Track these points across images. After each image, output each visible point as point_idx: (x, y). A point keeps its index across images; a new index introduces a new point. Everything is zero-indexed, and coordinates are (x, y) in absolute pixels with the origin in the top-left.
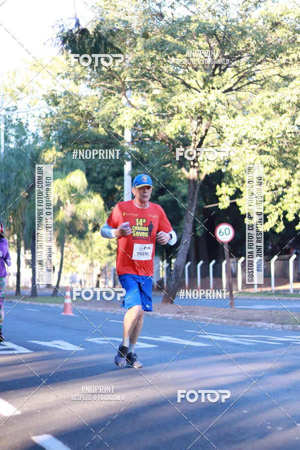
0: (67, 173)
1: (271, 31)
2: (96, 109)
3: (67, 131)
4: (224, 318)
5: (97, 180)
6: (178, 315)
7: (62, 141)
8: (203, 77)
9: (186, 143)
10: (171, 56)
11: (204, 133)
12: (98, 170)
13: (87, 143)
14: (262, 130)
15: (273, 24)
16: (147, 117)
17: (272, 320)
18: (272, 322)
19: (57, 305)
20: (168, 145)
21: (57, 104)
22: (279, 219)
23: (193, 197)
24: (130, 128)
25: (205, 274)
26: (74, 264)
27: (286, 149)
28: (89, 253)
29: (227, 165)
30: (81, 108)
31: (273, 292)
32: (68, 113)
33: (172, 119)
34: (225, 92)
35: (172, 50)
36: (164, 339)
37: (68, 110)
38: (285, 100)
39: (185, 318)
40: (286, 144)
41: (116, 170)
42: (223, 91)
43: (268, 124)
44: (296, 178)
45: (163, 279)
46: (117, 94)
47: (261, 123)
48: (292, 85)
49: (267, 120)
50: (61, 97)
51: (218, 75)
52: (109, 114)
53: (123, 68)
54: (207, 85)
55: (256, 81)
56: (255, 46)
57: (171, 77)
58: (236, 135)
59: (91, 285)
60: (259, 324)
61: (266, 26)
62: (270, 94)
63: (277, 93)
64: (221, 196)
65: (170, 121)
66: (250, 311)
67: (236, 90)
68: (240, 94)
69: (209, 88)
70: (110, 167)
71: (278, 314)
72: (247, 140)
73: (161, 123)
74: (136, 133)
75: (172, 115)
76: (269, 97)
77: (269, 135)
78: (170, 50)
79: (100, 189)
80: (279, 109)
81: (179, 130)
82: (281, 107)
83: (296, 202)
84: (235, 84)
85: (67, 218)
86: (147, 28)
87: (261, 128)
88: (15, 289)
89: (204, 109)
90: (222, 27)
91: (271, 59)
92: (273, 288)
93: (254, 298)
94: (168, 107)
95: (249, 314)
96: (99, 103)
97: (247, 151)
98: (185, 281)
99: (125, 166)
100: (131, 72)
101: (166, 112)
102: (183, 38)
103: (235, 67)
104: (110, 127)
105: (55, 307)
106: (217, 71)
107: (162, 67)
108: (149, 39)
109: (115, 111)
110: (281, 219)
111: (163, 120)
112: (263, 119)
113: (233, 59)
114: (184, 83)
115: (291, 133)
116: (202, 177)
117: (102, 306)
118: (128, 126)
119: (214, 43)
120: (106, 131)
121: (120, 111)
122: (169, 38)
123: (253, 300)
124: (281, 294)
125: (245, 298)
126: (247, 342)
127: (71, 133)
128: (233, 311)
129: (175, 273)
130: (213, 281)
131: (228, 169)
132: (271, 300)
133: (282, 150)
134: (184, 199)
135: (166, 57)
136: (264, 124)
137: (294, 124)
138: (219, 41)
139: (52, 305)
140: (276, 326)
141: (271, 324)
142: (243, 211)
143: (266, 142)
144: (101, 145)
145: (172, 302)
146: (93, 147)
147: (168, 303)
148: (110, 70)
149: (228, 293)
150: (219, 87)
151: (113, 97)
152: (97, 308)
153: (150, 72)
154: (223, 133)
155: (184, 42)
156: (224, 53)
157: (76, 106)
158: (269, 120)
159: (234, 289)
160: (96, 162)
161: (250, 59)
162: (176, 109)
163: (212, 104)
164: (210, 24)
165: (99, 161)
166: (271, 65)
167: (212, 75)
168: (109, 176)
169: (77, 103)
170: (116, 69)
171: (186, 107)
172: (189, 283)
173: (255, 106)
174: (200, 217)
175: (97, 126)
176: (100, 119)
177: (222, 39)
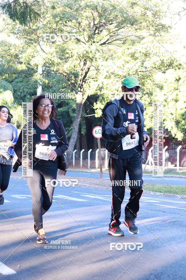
0: (1, 92)
1: (131, 8)
2: (20, 52)
3: (2, 66)
4: (96, 185)
5: (20, 97)
8: (88, 35)
9: (76, 76)
10: (69, 21)
11: (87, 70)
12: (21, 91)
13: (15, 73)
14: (123, 69)
15: (132, 3)
16: (52, 59)
20: (65, 77)
23: (80, 109)
24: (42, 66)
25: (85, 158)
29: (101, 91)
30: (11, 51)
33: (68, 60)
34: (101, 45)
36: (59, 196)
37: (3, 53)
38: (138, 51)
41: (32, 91)
42: (100, 44)
43: (127, 66)
44: (143, 100)
46: (34, 44)
47: (123, 65)
48: (142, 42)
49: (127, 63)
51: (97, 34)
52: (29, 56)
53: (39, 27)
54: (91, 40)
56: (121, 16)
58: (107, 72)
61: (128, 5)
62: (129, 47)
63: (133, 47)
64: (96, 109)
65: (67, 62)
67: (108, 44)
68: (110, 47)
69: (92, 42)
70: (29, 89)
72: (114, 75)
73: (61, 63)
74: (45, 69)
75: (68, 58)
76: (128, 49)
77: (128, 73)
80: (134, 56)
81: (72, 67)
82: (135, 56)
84: (107, 41)
86: (54, 3)
87: (123, 68)
89: (88, 55)
91: (130, 26)
94: (66, 53)
96: (23, 48)
97: (114, 82)
98: (73, 161)
99: (38, 89)
100: (43, 30)
101: (64, 56)
102: (76, 10)
103: (107, 29)
104: (29, 64)
106: (97, 31)
107: (62, 27)
108: (56, 10)
109: (33, 54)
111: (62, 61)
112: (124, 63)
113: (107, 24)
115: (140, 71)
116: (85, 97)
118: (40, 64)
119: (96, 14)
120: (27, 67)
121: (36, 54)
122: (68, 10)
127: (5, 67)
128: (102, 181)
129: (67, 156)
130: (90, 162)
131: (102, 93)
134: (74, 111)
135: (66, 22)
136: (124, 65)
137: (143, 66)
138: (98, 12)
140: (128, 190)
144: (23, 75)
145: (64, 175)
146: (18, 76)
147: (62, 175)
148: (30, 28)
149: (99, 170)
150: (97, 42)
151: (32, 45)
152: (18, 177)
153: (55, 31)
154: (99, 70)
155: (77, 13)
156: (102, 20)
157: (8, 50)
158: (128, 63)
159: (103, 167)
160: (20, 86)
161: (117, 25)
162: (70, 54)
163: (93, 52)
164: (94, 2)
165: (22, 86)
166: (130, 29)
167: (94, 34)
168: (27, 95)
169: (9, 48)
170: (34, 27)
171: (77, 53)
172: (75, 163)
173: (120, 54)
174: (84, 122)
175: (21, 63)
176: (23, 59)
177: (100, 11)
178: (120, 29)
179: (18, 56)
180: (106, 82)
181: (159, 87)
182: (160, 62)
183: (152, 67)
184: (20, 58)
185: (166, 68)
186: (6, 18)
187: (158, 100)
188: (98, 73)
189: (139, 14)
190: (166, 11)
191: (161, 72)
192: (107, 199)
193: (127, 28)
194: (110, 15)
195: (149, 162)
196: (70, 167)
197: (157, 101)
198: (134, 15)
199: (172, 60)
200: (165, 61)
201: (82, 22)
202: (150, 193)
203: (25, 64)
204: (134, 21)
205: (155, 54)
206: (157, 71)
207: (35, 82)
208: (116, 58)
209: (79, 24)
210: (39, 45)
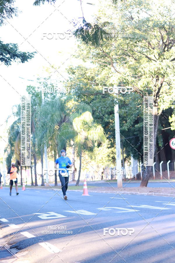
0: (81, 114)
2: (96, 75)
3: (80, 89)
5: (98, 117)
6: (150, 193)
7: (77, 95)
8: (158, 53)
9: (150, 92)
10: (139, 42)
11: (160, 86)
12: (99, 110)
13: (92, 95)
16: (127, 78)
19: (79, 190)
20: (139, 94)
21: (74, 73)
24: (117, 85)
25: (164, 169)
26: (87, 167)
28: (96, 160)
29: (174, 104)
30: (88, 75)
32: (80, 78)
33: (141, 78)
34: (172, 61)
35: (139, 38)
36: (143, 206)
37: (80, 77)
39: (155, 195)
41: (110, 110)
45: (140, 173)
46: (108, 66)
50: (75, 69)
51: (167, 51)
52: (104, 78)
53: (111, 50)
54: (161, 57)
57: (139, 54)
59: (98, 178)
64: (172, 122)
65: (140, 80)
69: (162, 59)
70: (106, 108)
73: (135, 81)
75: (141, 76)
78: (138, 38)
79: (101, 122)
81: (145, 84)
85: (82, 140)
86: (124, 26)
88: (54, 182)
89: (160, 72)
90: (168, 23)
94: (138, 72)
96: (98, 71)
98: (153, 173)
99: (115, 107)
100: (116, 52)
101: (137, 75)
102: (145, 31)
104: (105, 85)
105: (78, 192)
106: (166, 49)
107: (134, 48)
109: (107, 75)
111: (135, 79)
114: (147, 57)
116: (160, 112)
117: (105, 190)
118: (116, 84)
119: (164, 33)
121: (110, 75)
122: (137, 31)
127: (83, 90)
129: (147, 169)
130: (170, 173)
135: (136, 43)
138: (166, 31)
139: (76, 191)
144: (100, 96)
145: (146, 186)
146: (96, 98)
147: (144, 186)
148: (104, 52)
150: (167, 58)
151: (106, 68)
152: (102, 191)
153: (127, 52)
154: (171, 85)
155: (146, 33)
156: (170, 38)
157: (85, 74)
160: (98, 106)
162: (143, 73)
163: (164, 68)
164: (161, 22)
165: (100, 105)
167: (163, 51)
168: (105, 114)
169: (85, 72)
170: (107, 51)
171: (149, 71)
172: (155, 175)
174: (160, 136)
175: (97, 85)
176: (99, 81)
177: (168, 30)
179: (95, 78)
184: (96, 80)
186: (80, 45)
188: (171, 88)
196: (151, 179)
201: (151, 41)
203: (101, 85)
207: (111, 101)
209: (149, 43)
210: (113, 66)
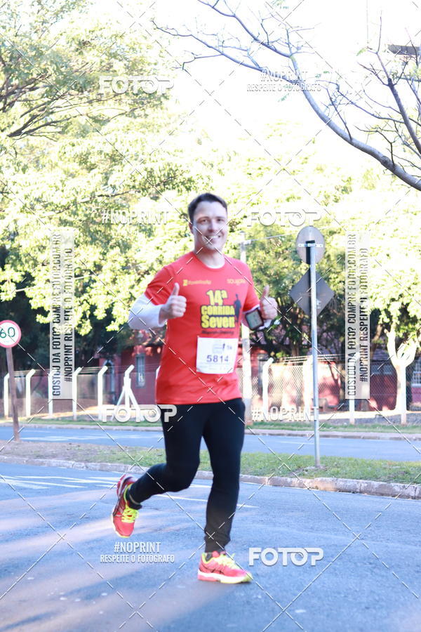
1: (77, 53)
4: (5, 454)
14: (63, 191)
15: (80, 42)
17: (72, 456)
18: (73, 459)
22: (84, 317)
27: (95, 219)
29: (13, 240)
31: (75, 418)
34: (12, 135)
38: (95, 150)
40: (96, 211)
42: (9, 134)
43: (71, 183)
44: (109, 260)
47: (61, 181)
48: (105, 129)
49: (70, 178)
51: (1, 111)
55: (55, 122)
56: (55, 72)
58: (26, 197)
60: (54, 462)
61: (71, 46)
63: (84, 140)
64: (3, 282)
66: (42, 444)
67: (27, 133)
68: (33, 140)
71: (80, 448)
72: (42, 204)
76: (73, 145)
77: (73, 198)
80: (87, 162)
82: (89, 160)
83: (108, 293)
84: (25, 126)
87: (61, 189)
90: (8, 44)
91: (77, 92)
92: (75, 413)
93: (48, 426)
95: (40, 447)
103: (26, 100)
110: (88, 316)
112: (64, 177)
113: (23, 90)
115: (101, 196)
123: (46, 429)
124: (85, 421)
125: (35, 427)
126: (36, 485)
128: (17, 444)
131: (15, 245)
132: (71, 428)
133: (89, 221)
136: (65, 183)
137: (106, 184)
138: (3, 63)
140: (77, 464)
141: (70, 462)
142: (34, 305)
143: (68, 208)
149: (11, 420)
150: (2, 129)
154: (8, 193)
156: (11, 80)
158: (73, 178)
159: (19, 413)
161: (46, 92)
166: (76, 100)
173: (54, 157)
177: (8, 60)
178: (53, 100)
180: (23, 219)
181: (143, 230)
182: (145, 174)
183: (129, 186)
185: (159, 188)
187: (142, 260)
188: (6, 200)
189: (96, 67)
190: (155, 62)
191: (147, 198)
192: (29, 484)
193: (69, 97)
194: (29, 69)
195: (124, 398)
197: (141, 262)
198: (84, 68)
199: (171, 169)
200: (156, 173)
202: (126, 468)
204: (84, 82)
205: (134, 158)
206: (138, 195)
208: (47, 165)
